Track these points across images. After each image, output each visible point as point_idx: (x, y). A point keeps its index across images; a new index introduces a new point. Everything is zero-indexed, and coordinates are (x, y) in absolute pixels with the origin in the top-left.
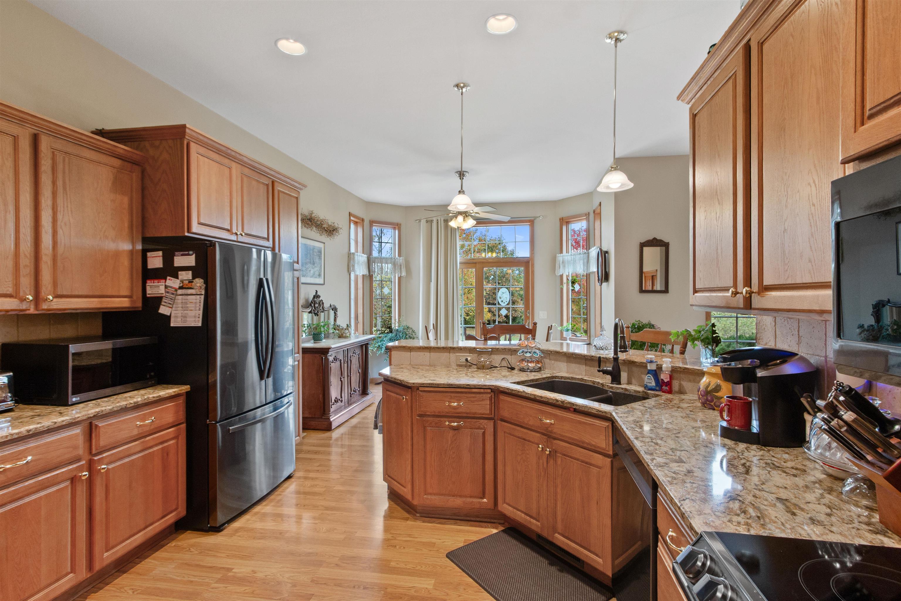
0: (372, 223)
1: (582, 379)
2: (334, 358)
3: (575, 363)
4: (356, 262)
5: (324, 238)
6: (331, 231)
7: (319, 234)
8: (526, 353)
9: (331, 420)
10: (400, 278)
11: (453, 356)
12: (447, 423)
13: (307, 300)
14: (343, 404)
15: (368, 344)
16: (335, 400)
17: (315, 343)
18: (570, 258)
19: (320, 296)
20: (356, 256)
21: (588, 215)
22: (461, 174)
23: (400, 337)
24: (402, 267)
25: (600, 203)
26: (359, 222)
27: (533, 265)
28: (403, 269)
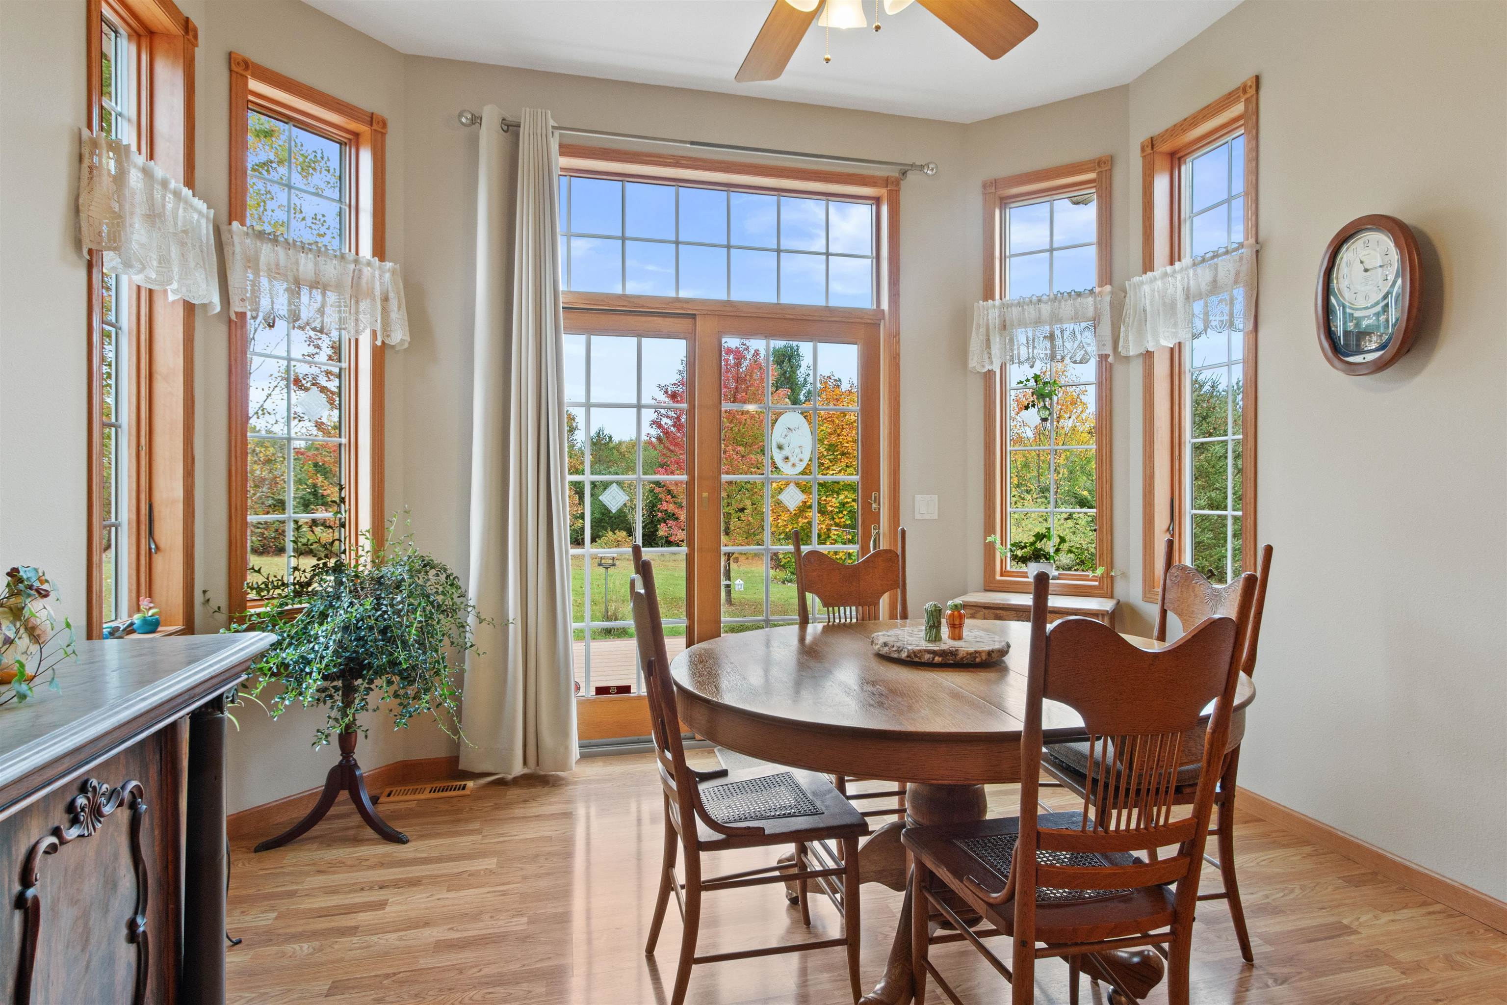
0: (239, 68)
10: (379, 354)
18: (1035, 312)
21: (1103, 167)
23: (396, 612)
24: (393, 304)
25: (1257, 78)
26: (168, 36)
27: (895, 336)
28: (398, 315)
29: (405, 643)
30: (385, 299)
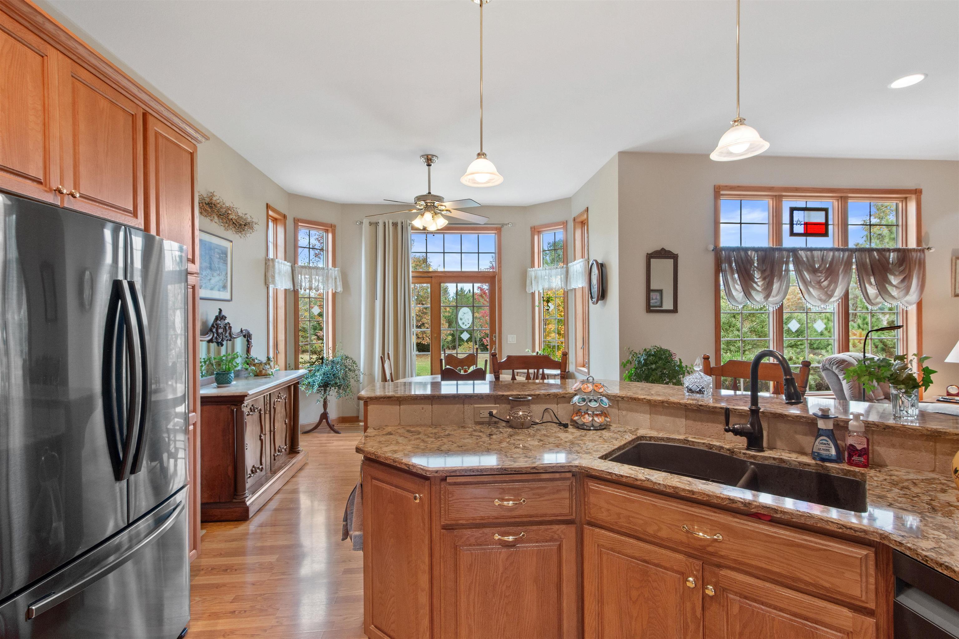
0: (296, 221)
1: (686, 441)
2: (251, 409)
3: (666, 415)
4: (277, 271)
5: (230, 234)
6: (241, 225)
7: (222, 228)
8: (590, 401)
9: (248, 503)
10: (334, 295)
11: (468, 408)
12: (497, 537)
13: (204, 324)
14: (263, 473)
15: (298, 383)
16: (252, 471)
17: (218, 387)
18: (544, 273)
19: (225, 317)
20: (277, 265)
21: (565, 224)
22: (429, 160)
23: (337, 370)
24: (338, 280)
25: (588, 208)
26: (280, 219)
27: (500, 281)
28: (339, 284)
29: (339, 378)
30: (336, 278)
